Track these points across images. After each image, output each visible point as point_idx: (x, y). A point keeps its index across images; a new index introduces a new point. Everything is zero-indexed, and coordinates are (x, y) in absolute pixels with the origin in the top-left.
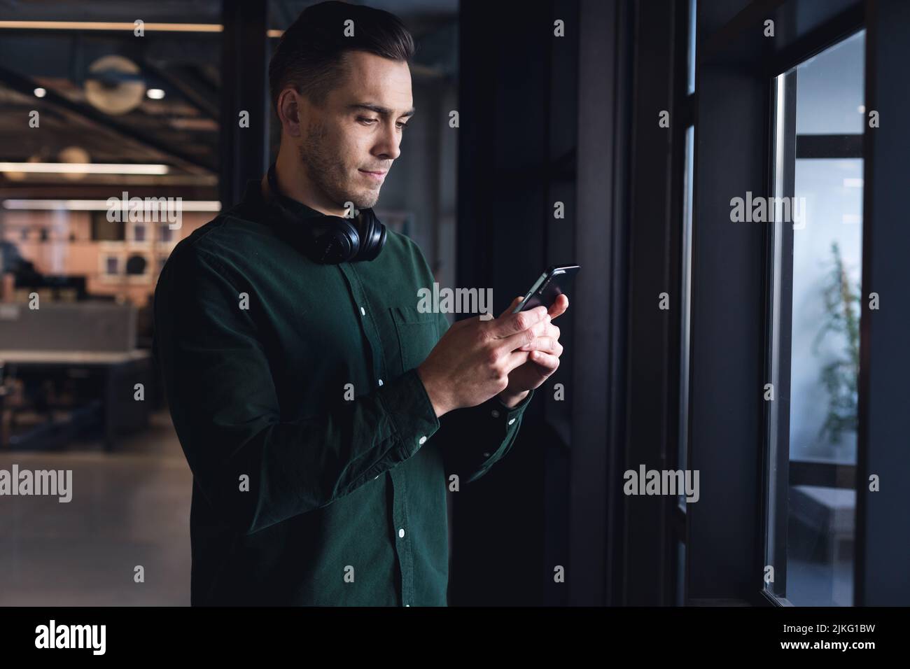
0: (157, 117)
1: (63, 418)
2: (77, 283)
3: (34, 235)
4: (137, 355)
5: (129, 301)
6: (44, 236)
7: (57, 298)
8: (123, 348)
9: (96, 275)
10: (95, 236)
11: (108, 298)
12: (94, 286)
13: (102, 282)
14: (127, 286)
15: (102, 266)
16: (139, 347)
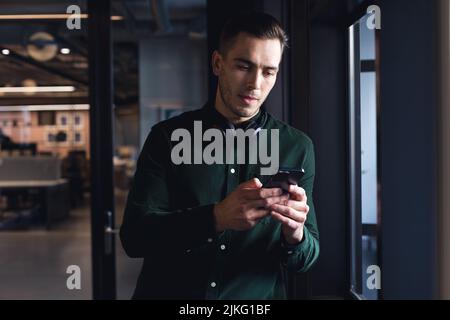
0: (67, 62)
1: (26, 213)
2: (33, 147)
3: (10, 124)
4: (62, 181)
5: (58, 154)
6: (15, 124)
7: (22, 154)
8: (54, 178)
9: (42, 142)
10: (40, 123)
11: (48, 154)
12: (41, 148)
13: (45, 145)
14: (58, 147)
15: (45, 138)
16: (63, 177)
